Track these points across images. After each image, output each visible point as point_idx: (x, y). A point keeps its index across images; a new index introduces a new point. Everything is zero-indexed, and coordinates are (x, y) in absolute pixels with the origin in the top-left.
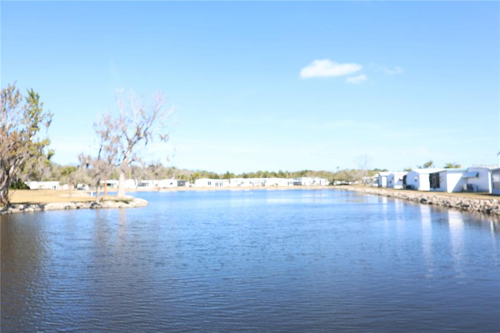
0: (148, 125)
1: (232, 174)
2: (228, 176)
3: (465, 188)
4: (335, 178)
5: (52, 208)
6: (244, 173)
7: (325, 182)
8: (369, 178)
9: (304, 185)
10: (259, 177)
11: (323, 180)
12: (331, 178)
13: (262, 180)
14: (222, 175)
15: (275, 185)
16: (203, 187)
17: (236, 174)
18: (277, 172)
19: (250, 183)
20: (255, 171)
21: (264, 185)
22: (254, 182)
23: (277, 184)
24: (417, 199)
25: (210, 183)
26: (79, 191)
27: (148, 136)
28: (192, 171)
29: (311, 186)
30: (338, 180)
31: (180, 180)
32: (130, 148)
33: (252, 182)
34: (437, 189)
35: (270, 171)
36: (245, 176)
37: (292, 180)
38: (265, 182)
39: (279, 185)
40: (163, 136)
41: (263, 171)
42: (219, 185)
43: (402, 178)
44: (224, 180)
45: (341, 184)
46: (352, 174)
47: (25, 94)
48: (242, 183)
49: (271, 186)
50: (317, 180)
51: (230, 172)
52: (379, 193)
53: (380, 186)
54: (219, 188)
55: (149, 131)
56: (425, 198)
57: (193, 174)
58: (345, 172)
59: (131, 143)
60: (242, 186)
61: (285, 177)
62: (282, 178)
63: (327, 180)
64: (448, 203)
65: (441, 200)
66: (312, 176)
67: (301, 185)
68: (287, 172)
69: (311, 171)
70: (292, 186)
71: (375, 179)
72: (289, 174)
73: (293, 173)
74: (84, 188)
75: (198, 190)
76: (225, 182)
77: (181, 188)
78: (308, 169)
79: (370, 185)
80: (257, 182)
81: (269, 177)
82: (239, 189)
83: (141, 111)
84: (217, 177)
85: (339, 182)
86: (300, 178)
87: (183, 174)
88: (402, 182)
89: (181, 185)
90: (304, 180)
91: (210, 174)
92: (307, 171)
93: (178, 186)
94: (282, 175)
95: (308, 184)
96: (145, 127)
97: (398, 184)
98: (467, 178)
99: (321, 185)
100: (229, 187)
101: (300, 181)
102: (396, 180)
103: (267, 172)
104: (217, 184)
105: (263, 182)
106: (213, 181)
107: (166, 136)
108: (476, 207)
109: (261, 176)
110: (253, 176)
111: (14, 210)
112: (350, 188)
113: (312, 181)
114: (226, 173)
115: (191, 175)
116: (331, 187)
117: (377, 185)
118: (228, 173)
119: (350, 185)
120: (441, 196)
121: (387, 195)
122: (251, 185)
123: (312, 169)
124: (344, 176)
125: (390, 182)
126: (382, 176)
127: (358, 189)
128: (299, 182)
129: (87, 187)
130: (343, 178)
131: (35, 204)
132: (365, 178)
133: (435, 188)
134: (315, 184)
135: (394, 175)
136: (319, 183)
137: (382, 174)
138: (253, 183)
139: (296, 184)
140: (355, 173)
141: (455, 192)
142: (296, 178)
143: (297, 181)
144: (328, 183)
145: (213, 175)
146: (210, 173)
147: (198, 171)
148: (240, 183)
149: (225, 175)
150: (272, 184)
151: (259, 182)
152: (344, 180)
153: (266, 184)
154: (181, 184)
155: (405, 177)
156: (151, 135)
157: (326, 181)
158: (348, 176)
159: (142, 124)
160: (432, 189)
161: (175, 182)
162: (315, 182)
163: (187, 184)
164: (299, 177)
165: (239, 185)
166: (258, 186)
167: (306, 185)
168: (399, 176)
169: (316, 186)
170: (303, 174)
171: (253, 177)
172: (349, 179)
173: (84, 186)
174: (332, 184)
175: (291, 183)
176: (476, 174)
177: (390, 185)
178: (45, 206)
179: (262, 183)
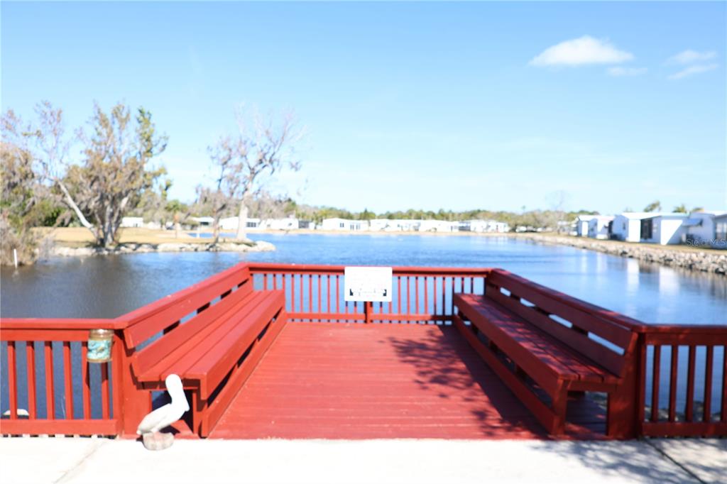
0: (276, 150)
1: (372, 213)
2: (366, 216)
3: (684, 239)
4: (519, 222)
5: (167, 250)
6: (388, 212)
7: (504, 228)
8: (565, 223)
9: (474, 231)
10: (409, 218)
11: (501, 225)
12: (512, 222)
13: (414, 222)
14: (356, 213)
15: (433, 230)
16: (333, 230)
17: (378, 213)
18: (436, 211)
19: (398, 226)
20: (404, 210)
21: (417, 230)
22: (404, 225)
23: (436, 229)
24: (617, 251)
25: (342, 225)
26: (169, 231)
27: (275, 163)
28: (316, 208)
29: (483, 232)
30: (523, 225)
31: (301, 219)
32: (252, 179)
33: (401, 225)
34: (649, 240)
35: (426, 210)
36: (390, 217)
37: (457, 224)
38: (419, 225)
39: (438, 230)
40: (294, 164)
41: (417, 209)
42: (355, 227)
43: (607, 225)
44: (361, 222)
45: (526, 231)
46: (541, 218)
47: (135, 113)
48: (387, 226)
49: (427, 231)
50: (493, 224)
51: (369, 211)
52: (574, 244)
53: (579, 235)
54: (355, 232)
55: (276, 157)
56: (627, 250)
57: (316, 211)
58: (533, 214)
59: (254, 173)
60: (387, 229)
61: (447, 219)
62: (443, 220)
63: (507, 225)
64: (651, 256)
65: (644, 254)
66: (486, 219)
67: (469, 230)
68: (450, 211)
69: (484, 211)
70: (456, 231)
71: (574, 226)
72: (453, 215)
73: (460, 214)
74: (174, 227)
75: (327, 234)
76: (363, 223)
77: (304, 231)
78: (481, 209)
79: (566, 233)
80: (408, 226)
81: (425, 219)
82: (382, 234)
83: (267, 132)
84: (349, 217)
85: (524, 229)
86: (468, 221)
87: (303, 211)
88: (606, 231)
89: (304, 227)
90: (475, 224)
91: (340, 213)
92: (479, 211)
93: (300, 227)
94: (443, 216)
95: (479, 230)
96: (272, 152)
97: (601, 233)
98: (688, 227)
99: (498, 232)
100: (369, 231)
101: (469, 225)
102: (600, 227)
103: (421, 211)
104: (352, 227)
105: (416, 225)
106: (347, 222)
107: (297, 163)
108: (679, 261)
109: (413, 217)
110: (400, 216)
111: (128, 250)
112: (537, 237)
113: (485, 227)
114: (363, 211)
115: (314, 213)
116: (513, 235)
117: (575, 233)
118: (366, 211)
119: (539, 232)
120: (645, 249)
121: (582, 246)
122: (400, 229)
123: (487, 209)
124: (531, 220)
125: (592, 230)
126: (582, 222)
127: (548, 239)
128: (467, 227)
129: (178, 225)
130: (529, 223)
131: (147, 244)
132: (560, 223)
133: (646, 238)
134: (490, 230)
135: (597, 220)
136: (495, 228)
137: (582, 217)
138: (402, 227)
139: (462, 229)
140: (547, 216)
141: (671, 244)
142: (463, 221)
143: (464, 225)
144: (507, 229)
145: (344, 214)
146: (340, 210)
147: (323, 207)
148: (384, 226)
149: (361, 214)
150: (429, 229)
151: (410, 225)
152: (530, 225)
153: (420, 229)
154: (304, 225)
155: (611, 223)
156: (278, 161)
157: (505, 226)
158: (536, 220)
159: (267, 147)
160: (643, 240)
161: (295, 223)
162: (489, 226)
163: (312, 225)
164: (467, 219)
165: (382, 229)
166: (409, 231)
167: (476, 230)
168: (603, 222)
169: (490, 233)
170: (473, 215)
171: (401, 218)
172: (537, 224)
173: (174, 224)
174: (513, 230)
175: (456, 227)
176: (699, 221)
177: (592, 234)
178: (159, 247)
179: (414, 227)
